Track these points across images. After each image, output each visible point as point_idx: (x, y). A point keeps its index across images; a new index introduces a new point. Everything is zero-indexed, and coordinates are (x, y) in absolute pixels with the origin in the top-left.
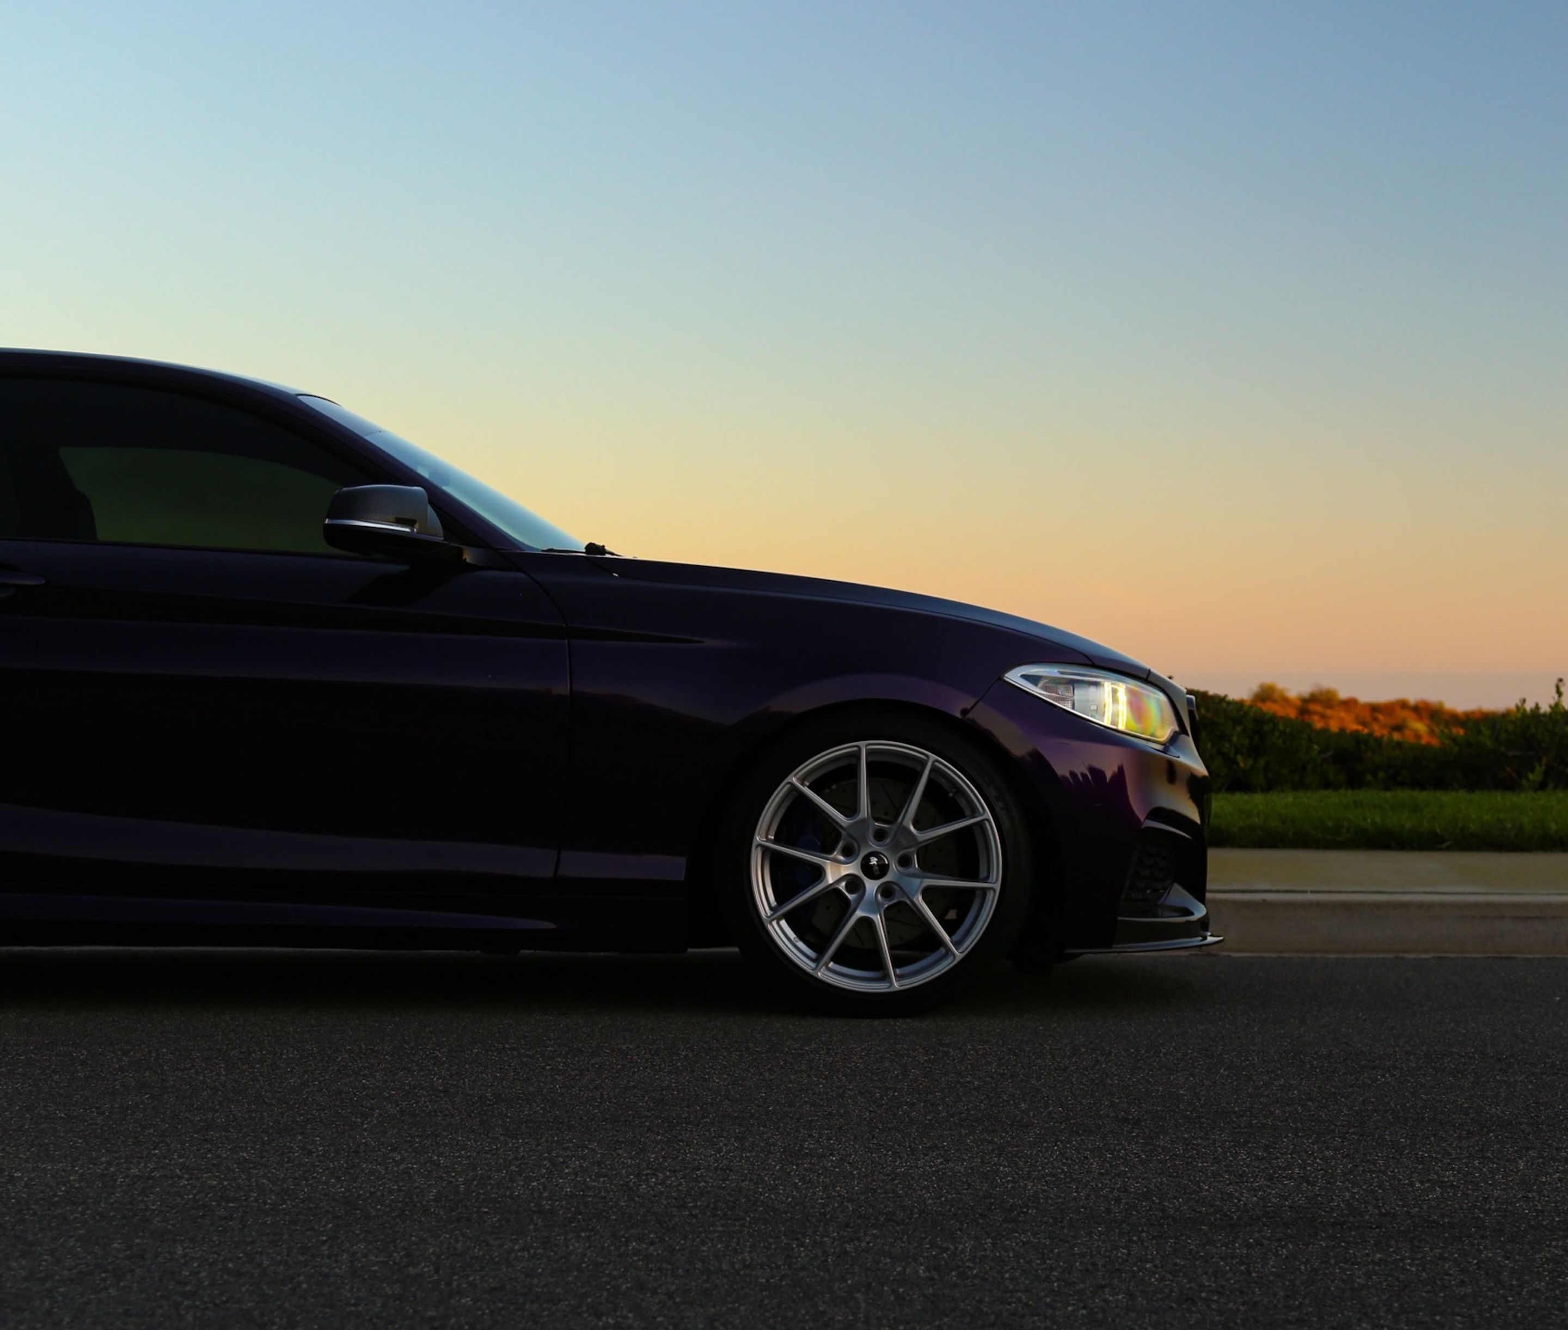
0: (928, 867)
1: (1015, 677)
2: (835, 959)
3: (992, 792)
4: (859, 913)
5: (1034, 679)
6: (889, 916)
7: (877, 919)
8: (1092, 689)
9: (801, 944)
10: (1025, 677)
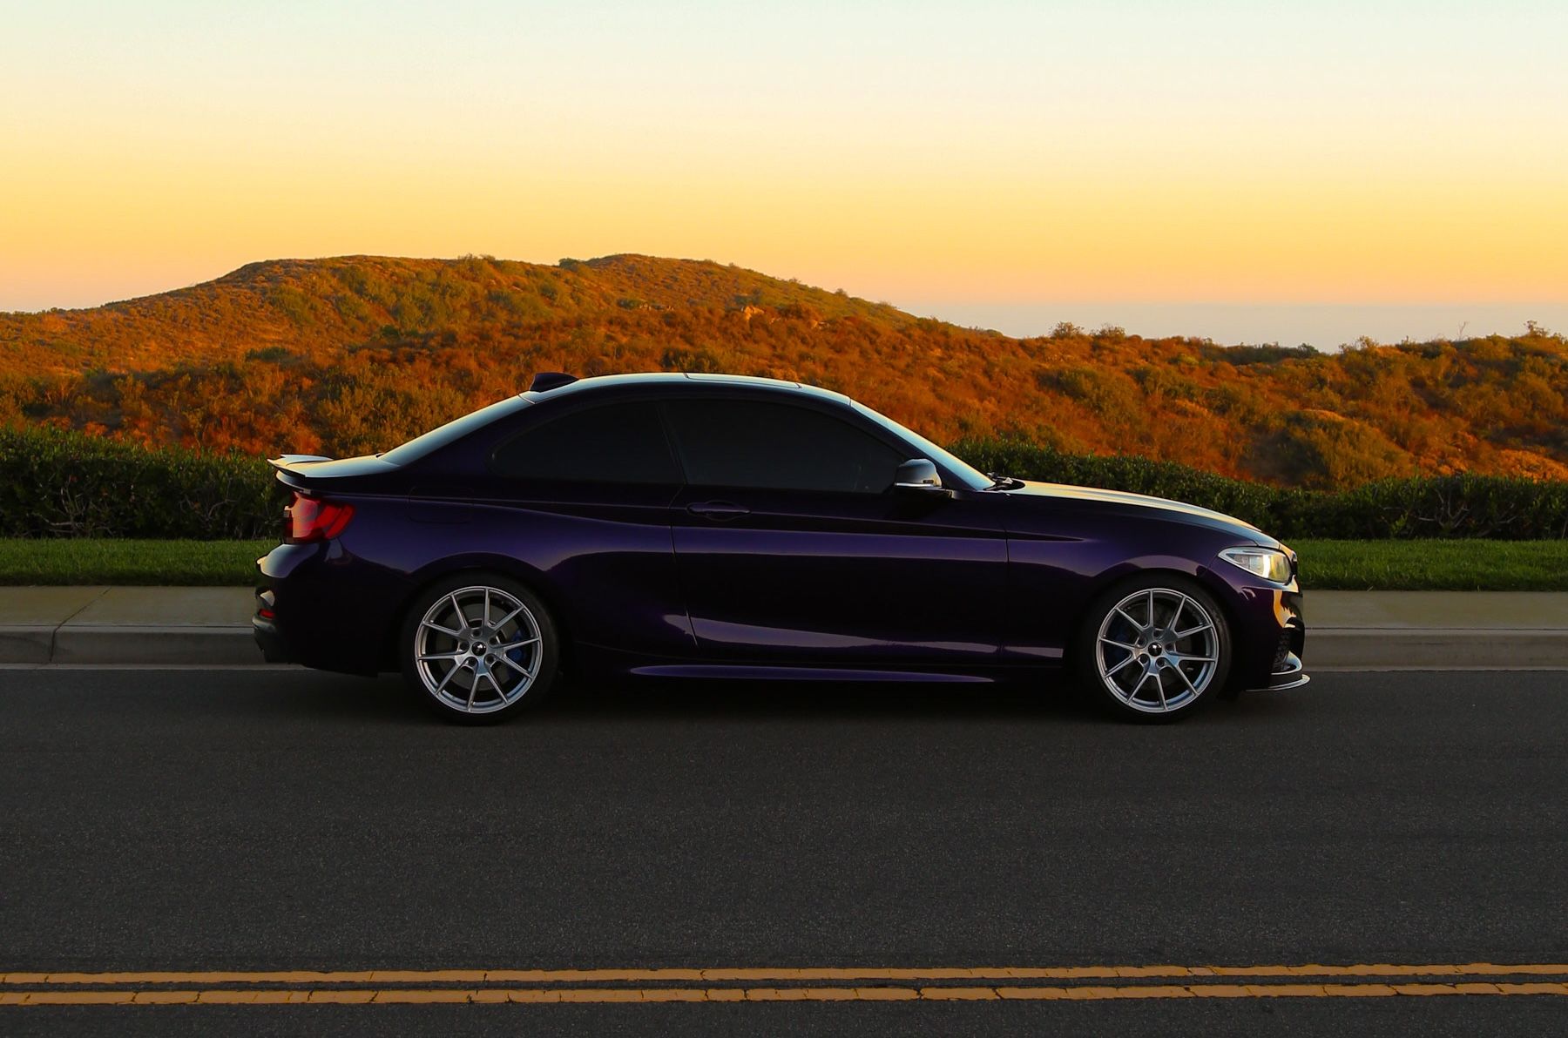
0: (1181, 651)
1: (1223, 555)
2: (1135, 696)
3: (1214, 614)
4: (1149, 674)
5: (1232, 556)
6: (1162, 674)
7: (1157, 676)
8: (1258, 558)
9: (1119, 689)
10: (1228, 555)
